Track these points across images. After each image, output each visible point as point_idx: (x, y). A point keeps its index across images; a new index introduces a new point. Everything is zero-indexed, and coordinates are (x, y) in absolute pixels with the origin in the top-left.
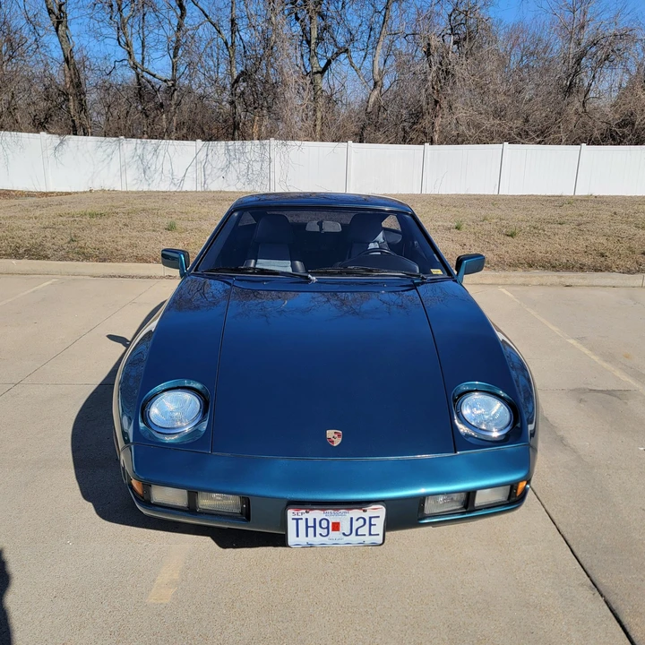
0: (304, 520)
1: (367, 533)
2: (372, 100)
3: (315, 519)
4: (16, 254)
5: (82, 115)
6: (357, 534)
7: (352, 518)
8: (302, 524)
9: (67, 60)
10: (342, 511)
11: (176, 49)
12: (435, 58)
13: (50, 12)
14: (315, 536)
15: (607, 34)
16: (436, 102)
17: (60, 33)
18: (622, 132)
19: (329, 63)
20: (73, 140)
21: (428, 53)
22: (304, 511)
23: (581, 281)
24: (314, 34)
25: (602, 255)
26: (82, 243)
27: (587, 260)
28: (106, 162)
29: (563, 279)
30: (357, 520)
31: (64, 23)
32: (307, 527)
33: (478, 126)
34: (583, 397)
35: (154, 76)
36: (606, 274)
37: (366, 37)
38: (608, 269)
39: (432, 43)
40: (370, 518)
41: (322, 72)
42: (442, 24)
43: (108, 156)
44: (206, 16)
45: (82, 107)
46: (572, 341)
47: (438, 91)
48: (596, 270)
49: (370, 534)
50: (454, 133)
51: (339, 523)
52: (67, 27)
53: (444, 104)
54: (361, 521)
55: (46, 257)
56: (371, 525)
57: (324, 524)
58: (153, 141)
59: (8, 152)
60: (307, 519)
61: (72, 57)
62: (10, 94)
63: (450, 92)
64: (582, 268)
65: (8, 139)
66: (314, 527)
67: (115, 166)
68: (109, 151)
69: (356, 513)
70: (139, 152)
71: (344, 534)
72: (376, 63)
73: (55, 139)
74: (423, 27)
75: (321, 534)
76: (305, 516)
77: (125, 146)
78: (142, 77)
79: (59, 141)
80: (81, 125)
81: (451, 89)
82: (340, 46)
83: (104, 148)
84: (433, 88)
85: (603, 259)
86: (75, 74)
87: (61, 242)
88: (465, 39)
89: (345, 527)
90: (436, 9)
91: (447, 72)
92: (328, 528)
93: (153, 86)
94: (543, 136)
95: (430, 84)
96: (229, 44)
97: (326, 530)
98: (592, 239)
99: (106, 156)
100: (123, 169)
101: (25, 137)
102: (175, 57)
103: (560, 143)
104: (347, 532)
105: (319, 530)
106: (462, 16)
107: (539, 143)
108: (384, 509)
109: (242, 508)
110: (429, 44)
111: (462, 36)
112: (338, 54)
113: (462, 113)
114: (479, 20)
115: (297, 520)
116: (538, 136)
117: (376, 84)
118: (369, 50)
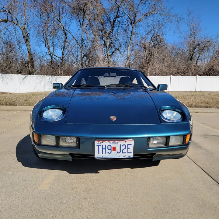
0: (101, 146)
1: (127, 152)
2: (127, 63)
3: (106, 145)
4: (6, 104)
5: (33, 69)
6: (123, 153)
7: (120, 145)
8: (101, 147)
9: (29, 52)
10: (116, 141)
11: (64, 48)
12: (147, 50)
13: (24, 37)
14: (106, 153)
15: (202, 42)
16: (148, 63)
17: (27, 43)
18: (210, 72)
19: (113, 53)
20: (29, 76)
21: (145, 48)
22: (101, 142)
23: (201, 111)
24: (108, 44)
25: (207, 103)
26: (29, 101)
27: (203, 105)
28: (39, 83)
29: (194, 110)
30: (123, 146)
31: (28, 40)
32: (103, 149)
33: (162, 70)
34: (206, 137)
35: (56, 56)
36: (209, 108)
37: (124, 45)
38: (210, 107)
39: (146, 45)
40: (128, 145)
41: (111, 56)
42: (149, 40)
43: (40, 81)
44: (74, 37)
45: (33, 66)
46: (200, 124)
47: (148, 59)
48: (206, 107)
49: (128, 153)
50: (155, 73)
51: (115, 147)
52: (29, 42)
53: (151, 64)
54: (124, 146)
55: (16, 105)
56: (128, 148)
57: (109, 147)
58: (55, 76)
59: (8, 80)
60: (102, 145)
61: (30, 51)
62: (9, 62)
63: (152, 60)
64: (201, 107)
65: (8, 76)
66: (105, 149)
67: (43, 84)
68: (41, 79)
69: (122, 143)
70: (50, 80)
71: (117, 152)
72: (128, 52)
73: (23, 76)
74: (143, 42)
75: (108, 152)
76: (101, 144)
77: (46, 78)
78: (53, 57)
79: (24, 77)
80: (32, 72)
81: (153, 59)
82: (116, 48)
83: (39, 79)
84: (147, 58)
85: (208, 104)
86: (31, 56)
87: (21, 101)
88: (156, 45)
89: (118, 149)
90: (147, 36)
91: (151, 54)
92: (111, 149)
93: (56, 60)
94: (184, 73)
95: (146, 57)
96: (81, 46)
97: (110, 150)
98: (203, 99)
99: (39, 81)
100: (45, 85)
101: (13, 75)
102: (63, 50)
103: (190, 75)
104: (119, 152)
105: (107, 150)
106: (155, 38)
107: (183, 75)
108: (133, 141)
109: (77, 143)
110: (145, 45)
111: (156, 44)
112: (116, 50)
113: (156, 66)
114: (161, 39)
115: (99, 146)
116: (182, 74)
117: (128, 58)
118: (126, 49)
